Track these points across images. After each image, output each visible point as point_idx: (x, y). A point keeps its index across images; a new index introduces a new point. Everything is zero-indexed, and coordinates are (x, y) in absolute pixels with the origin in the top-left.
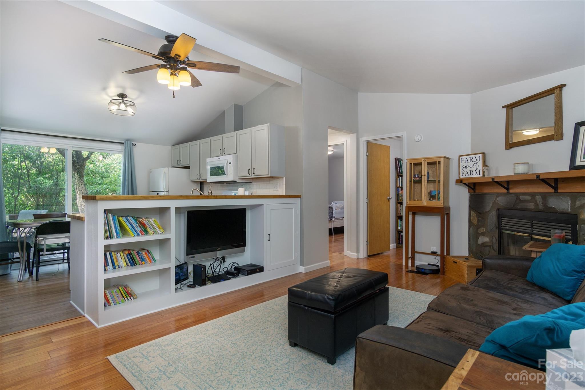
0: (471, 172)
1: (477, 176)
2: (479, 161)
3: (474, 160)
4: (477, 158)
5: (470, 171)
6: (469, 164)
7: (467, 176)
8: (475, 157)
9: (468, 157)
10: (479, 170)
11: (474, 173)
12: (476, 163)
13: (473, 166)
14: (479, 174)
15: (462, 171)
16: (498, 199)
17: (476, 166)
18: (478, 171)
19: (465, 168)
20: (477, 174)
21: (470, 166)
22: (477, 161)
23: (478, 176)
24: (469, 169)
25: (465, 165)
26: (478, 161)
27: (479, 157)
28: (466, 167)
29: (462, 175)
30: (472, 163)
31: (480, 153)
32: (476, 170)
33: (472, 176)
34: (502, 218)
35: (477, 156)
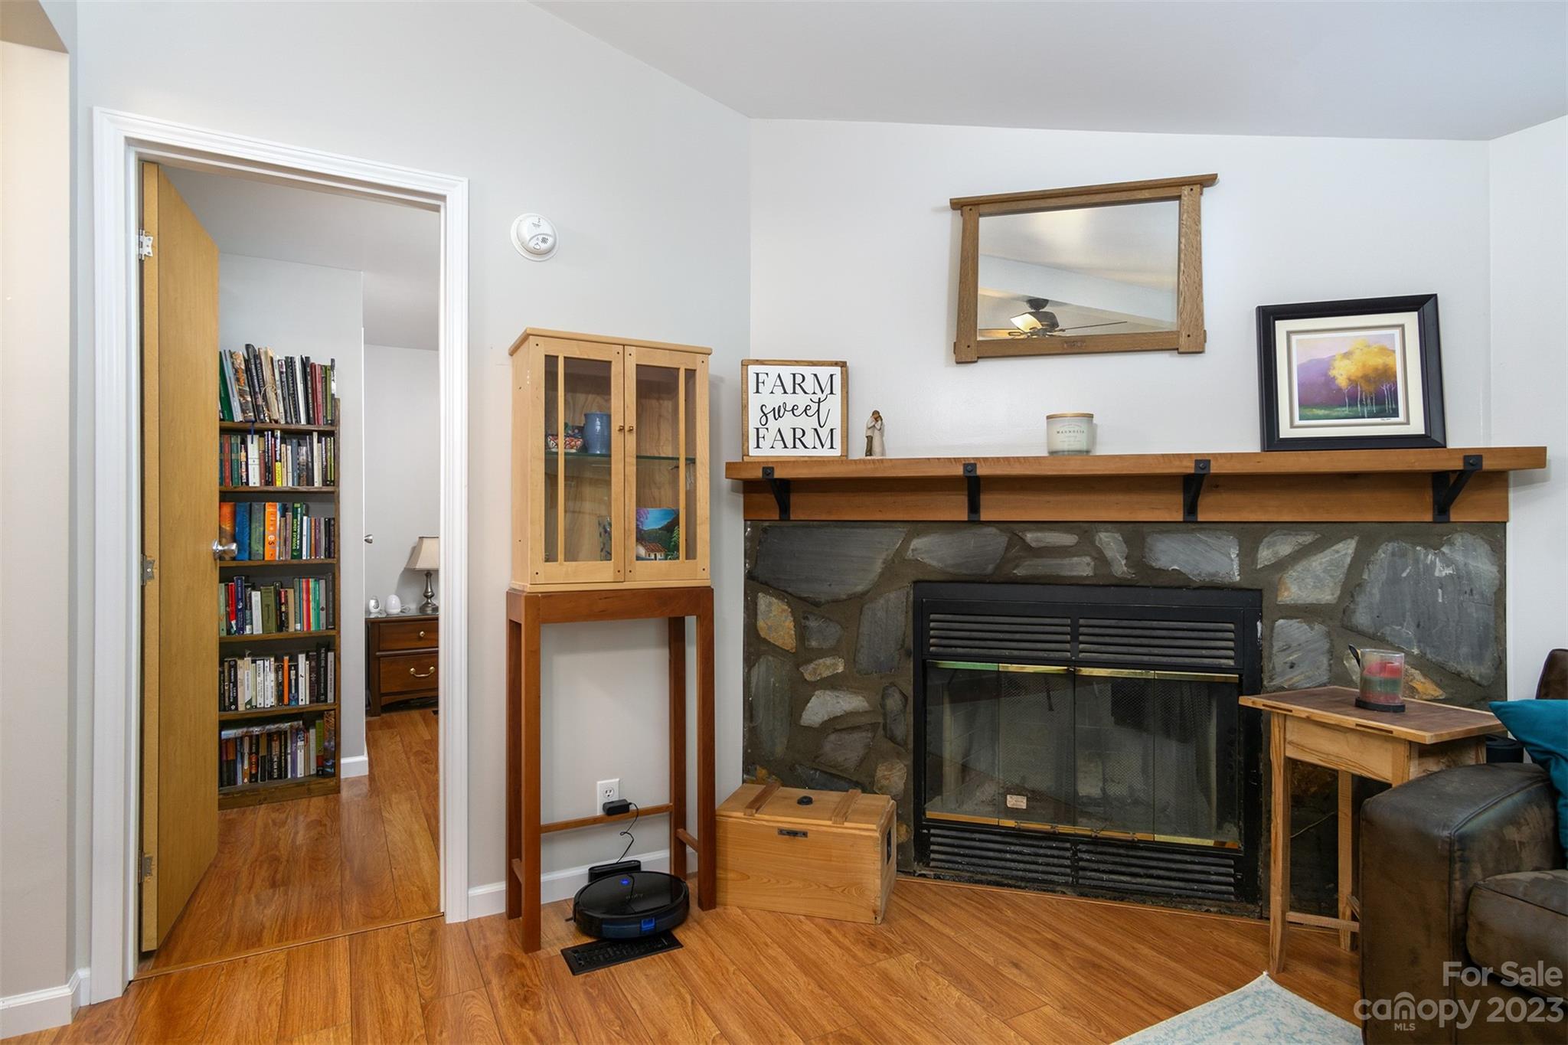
0: (799, 434)
1: (820, 452)
2: (832, 393)
3: (810, 384)
4: (824, 381)
5: (794, 429)
6: (790, 400)
7: (779, 452)
8: (815, 375)
9: (786, 372)
10: (832, 430)
11: (810, 439)
12: (819, 402)
13: (805, 410)
14: (832, 447)
15: (758, 429)
16: (916, 543)
17: (818, 410)
18: (824, 433)
19: (770, 416)
20: (823, 446)
21: (793, 410)
22: (822, 392)
23: (826, 452)
24: (787, 422)
25: (773, 402)
26: (825, 393)
27: (831, 376)
28: (778, 413)
29: (758, 447)
30: (802, 400)
31: (836, 364)
32: (819, 429)
33: (800, 452)
34: (932, 616)
35: (824, 373)
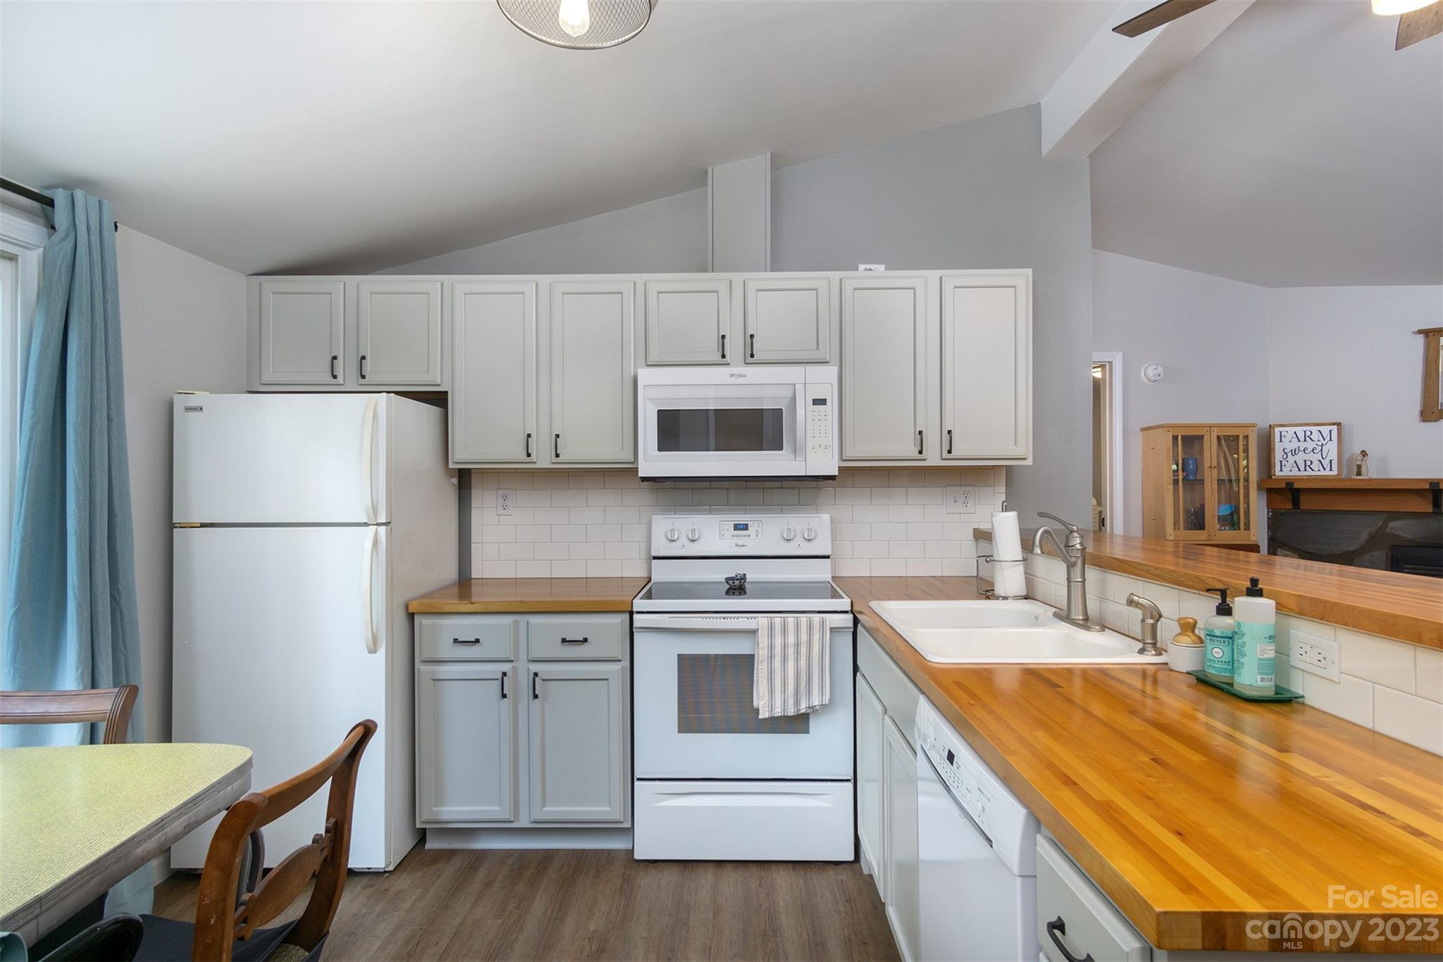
0: (1308, 463)
1: (1322, 473)
2: (1331, 440)
3: (1315, 436)
4: (1326, 434)
5: (1305, 461)
6: (1302, 445)
7: (1295, 473)
8: (1319, 431)
9: (1300, 430)
10: (1331, 461)
11: (1316, 466)
12: (1322, 445)
13: (1313, 451)
14: (1331, 470)
15: (1281, 461)
17: (1321, 450)
18: (1326, 463)
19: (1290, 454)
20: (1325, 469)
21: (1304, 450)
22: (1324, 440)
23: (1327, 473)
24: (1300, 458)
25: (1289, 447)
26: (1326, 440)
27: (1331, 431)
28: (1294, 452)
29: (1281, 470)
30: (1310, 445)
31: (1334, 424)
32: (1322, 460)
33: (1309, 473)
35: (1325, 430)
